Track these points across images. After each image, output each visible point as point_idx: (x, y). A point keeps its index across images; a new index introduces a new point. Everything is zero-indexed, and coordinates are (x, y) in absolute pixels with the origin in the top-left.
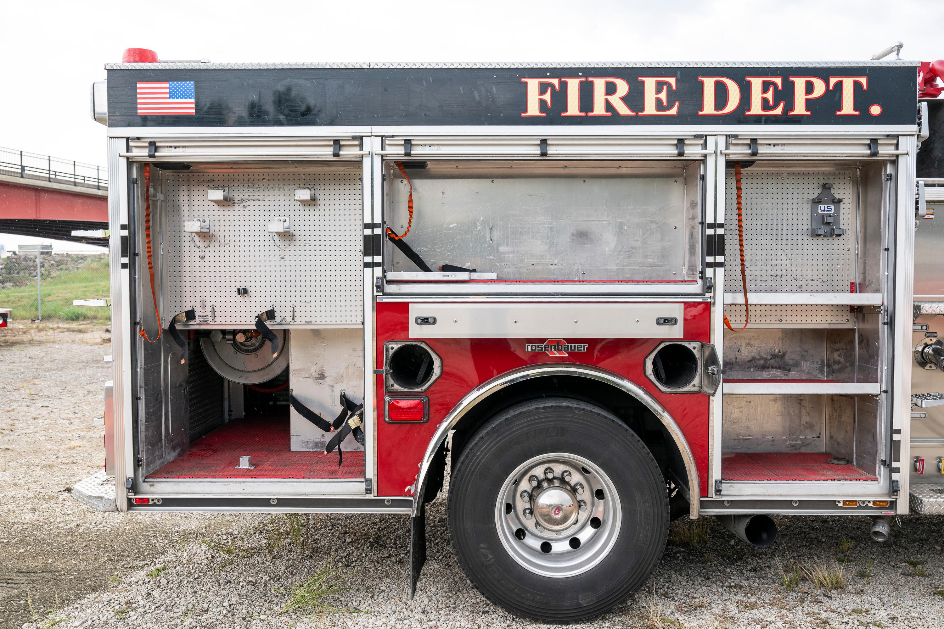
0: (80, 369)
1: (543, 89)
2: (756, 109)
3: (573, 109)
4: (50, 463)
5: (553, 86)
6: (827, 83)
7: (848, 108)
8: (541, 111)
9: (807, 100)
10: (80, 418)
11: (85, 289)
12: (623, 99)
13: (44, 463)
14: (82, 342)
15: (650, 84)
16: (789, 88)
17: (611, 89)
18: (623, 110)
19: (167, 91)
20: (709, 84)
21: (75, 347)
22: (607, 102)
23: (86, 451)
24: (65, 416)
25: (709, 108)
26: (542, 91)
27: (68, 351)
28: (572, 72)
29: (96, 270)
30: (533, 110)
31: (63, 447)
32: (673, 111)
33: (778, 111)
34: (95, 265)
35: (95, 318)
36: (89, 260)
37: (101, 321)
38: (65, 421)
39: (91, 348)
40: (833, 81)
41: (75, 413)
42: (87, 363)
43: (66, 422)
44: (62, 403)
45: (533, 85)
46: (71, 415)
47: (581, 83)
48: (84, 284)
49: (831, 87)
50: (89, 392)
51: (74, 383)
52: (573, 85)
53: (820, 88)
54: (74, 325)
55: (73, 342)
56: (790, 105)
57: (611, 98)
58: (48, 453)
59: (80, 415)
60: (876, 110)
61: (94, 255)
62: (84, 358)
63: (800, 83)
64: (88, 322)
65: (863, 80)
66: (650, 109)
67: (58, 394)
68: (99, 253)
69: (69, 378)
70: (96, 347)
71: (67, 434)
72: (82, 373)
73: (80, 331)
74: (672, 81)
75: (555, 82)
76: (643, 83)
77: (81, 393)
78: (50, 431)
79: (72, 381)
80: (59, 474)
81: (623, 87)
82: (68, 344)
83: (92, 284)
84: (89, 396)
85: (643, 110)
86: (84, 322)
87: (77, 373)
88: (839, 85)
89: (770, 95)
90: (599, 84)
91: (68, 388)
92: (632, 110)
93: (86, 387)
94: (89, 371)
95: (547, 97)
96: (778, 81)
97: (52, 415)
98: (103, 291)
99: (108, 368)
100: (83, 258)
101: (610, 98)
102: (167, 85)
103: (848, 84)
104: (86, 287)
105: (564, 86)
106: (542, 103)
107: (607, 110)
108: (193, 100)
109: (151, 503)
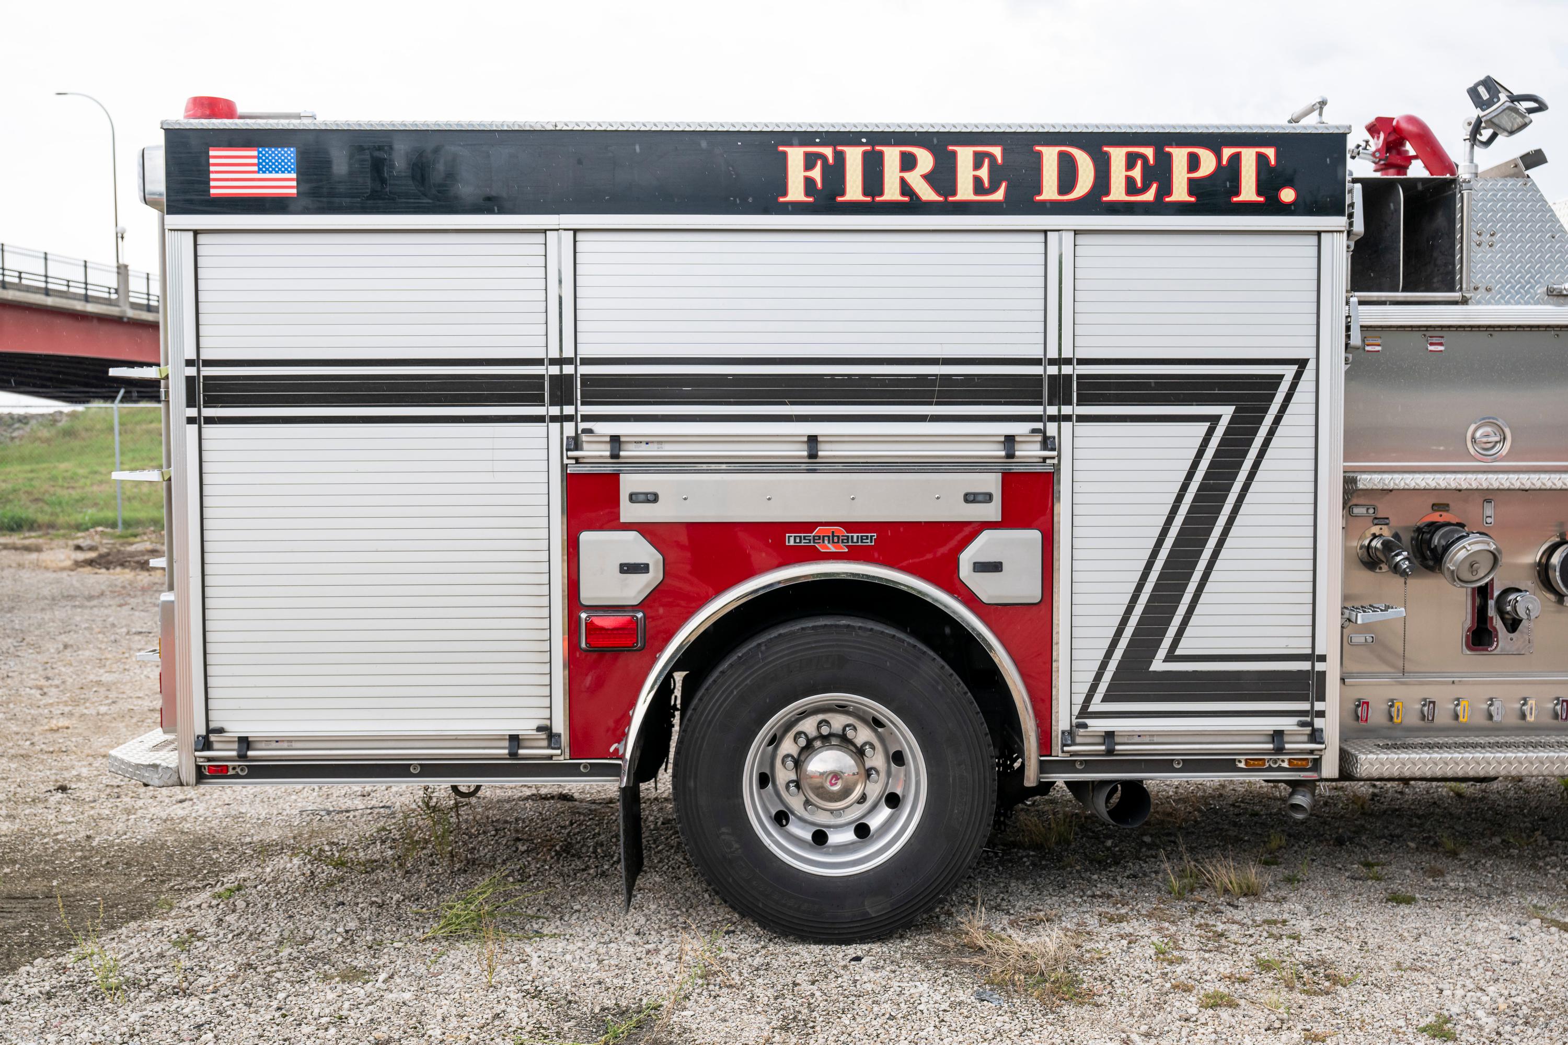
0: (43, 609)
1: (809, 161)
2: (1118, 192)
3: (854, 191)
4: (23, 752)
5: (823, 157)
6: (1219, 157)
7: (1248, 192)
8: (807, 194)
9: (1190, 180)
10: (57, 687)
11: (30, 475)
12: (926, 177)
13: (13, 751)
14: (37, 566)
15: (965, 155)
16: (1165, 162)
17: (908, 163)
18: (927, 193)
19: (255, 161)
20: (1050, 156)
21: (25, 574)
22: (903, 180)
23: (80, 735)
24: (31, 683)
25: (1050, 191)
26: (809, 166)
27: (15, 580)
28: (852, 138)
29: (48, 441)
30: (796, 192)
31: (39, 729)
32: (999, 195)
33: (1149, 196)
34: (45, 433)
35: (52, 526)
36: (33, 422)
37: (62, 532)
38: (33, 691)
39: (54, 575)
40: (1227, 152)
41: (48, 678)
42: (53, 599)
43: (36, 693)
44: (22, 664)
45: (795, 156)
46: (42, 682)
47: (865, 154)
48: (28, 467)
49: (1224, 162)
50: (66, 647)
51: (37, 632)
52: (854, 156)
53: (1208, 163)
54: (15, 539)
55: (20, 566)
56: (1166, 188)
57: (908, 176)
58: (16, 737)
59: (56, 682)
60: (1287, 195)
61: (42, 415)
62: (46, 592)
63: (1180, 156)
64: (40, 533)
65: (1270, 152)
66: (965, 192)
67: (12, 650)
68: (51, 411)
69: (26, 624)
70: (64, 574)
71: (40, 710)
72: (47, 616)
73: (28, 549)
74: (997, 151)
75: (828, 151)
76: (954, 154)
77: (51, 647)
78: (11, 706)
79: (32, 628)
80: (41, 767)
81: (925, 160)
82: (12, 570)
83: (44, 465)
84: (68, 653)
85: (954, 193)
86: (33, 534)
87: (39, 616)
88: (1236, 158)
89: (1137, 173)
90: (892, 155)
91: (28, 639)
92: (938, 193)
93: (59, 638)
94: (59, 614)
95: (816, 174)
96: (1149, 152)
97: (9, 681)
98: (64, 478)
99: (91, 608)
100: (24, 420)
101: (906, 175)
102: (255, 153)
103: (1249, 156)
104: (32, 471)
105: (840, 158)
106: (809, 182)
107: (903, 193)
108: (294, 176)
109: (231, 772)
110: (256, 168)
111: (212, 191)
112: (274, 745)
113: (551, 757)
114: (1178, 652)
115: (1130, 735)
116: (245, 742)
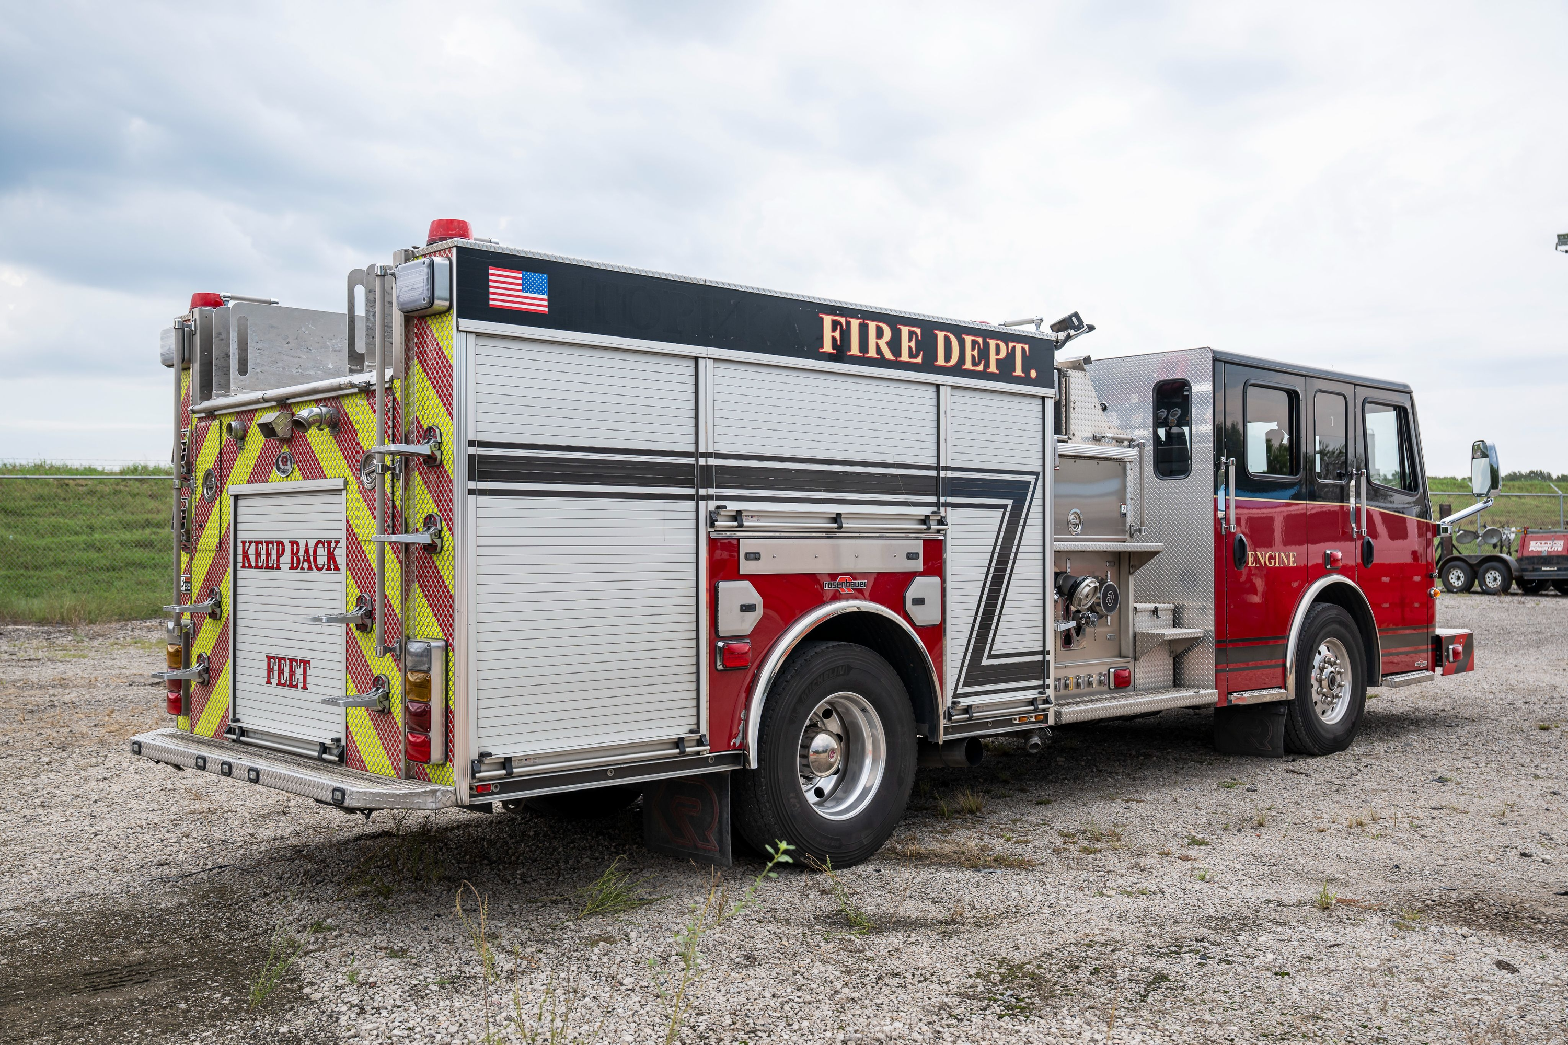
1: (835, 324)
2: (968, 365)
3: (855, 350)
5: (841, 324)
6: (1007, 348)
7: (1019, 372)
8: (833, 348)
9: (997, 360)
12: (887, 343)
15: (905, 332)
16: (987, 348)
17: (880, 333)
18: (888, 355)
19: (520, 282)
20: (941, 338)
22: (877, 344)
25: (941, 361)
26: (834, 329)
28: (855, 313)
30: (828, 347)
32: (919, 360)
33: (981, 367)
40: (1011, 345)
45: (828, 320)
47: (860, 325)
49: (1010, 351)
52: (855, 323)
53: (1003, 351)
56: (987, 366)
60: (1032, 374)
63: (993, 345)
65: (1027, 348)
66: (905, 357)
74: (918, 331)
75: (842, 320)
76: (900, 330)
81: (888, 333)
85: (900, 357)
89: (976, 353)
90: (873, 328)
92: (894, 355)
95: (837, 334)
96: (980, 340)
101: (879, 341)
102: (520, 275)
103: (1018, 349)
105: (849, 325)
106: (834, 339)
107: (877, 354)
108: (546, 297)
109: (493, 789)
110: (520, 288)
111: (491, 302)
112: (524, 763)
113: (698, 753)
114: (993, 653)
115: (978, 706)
116: (506, 763)
